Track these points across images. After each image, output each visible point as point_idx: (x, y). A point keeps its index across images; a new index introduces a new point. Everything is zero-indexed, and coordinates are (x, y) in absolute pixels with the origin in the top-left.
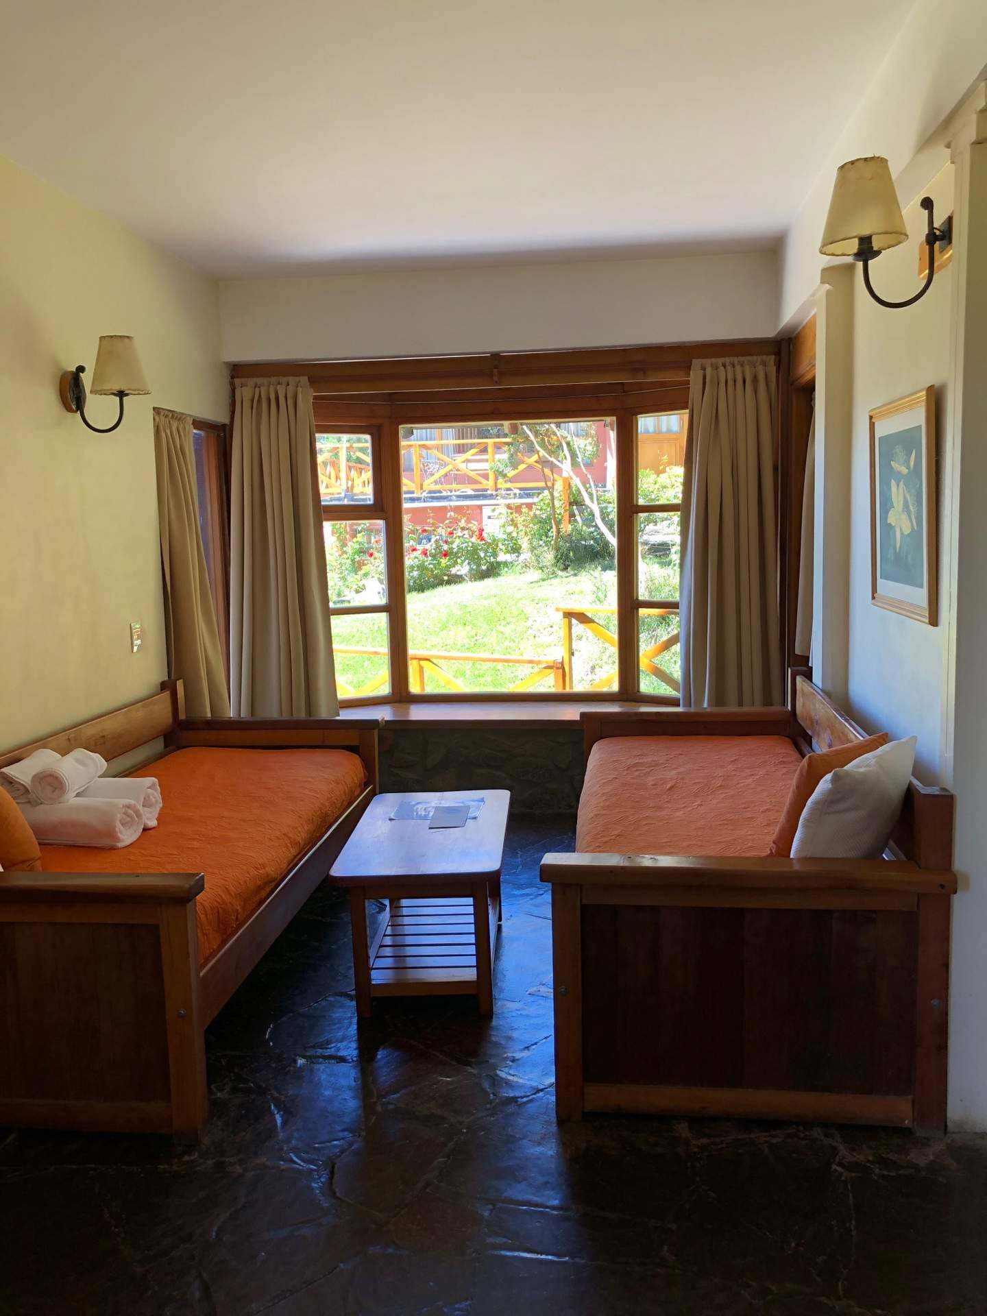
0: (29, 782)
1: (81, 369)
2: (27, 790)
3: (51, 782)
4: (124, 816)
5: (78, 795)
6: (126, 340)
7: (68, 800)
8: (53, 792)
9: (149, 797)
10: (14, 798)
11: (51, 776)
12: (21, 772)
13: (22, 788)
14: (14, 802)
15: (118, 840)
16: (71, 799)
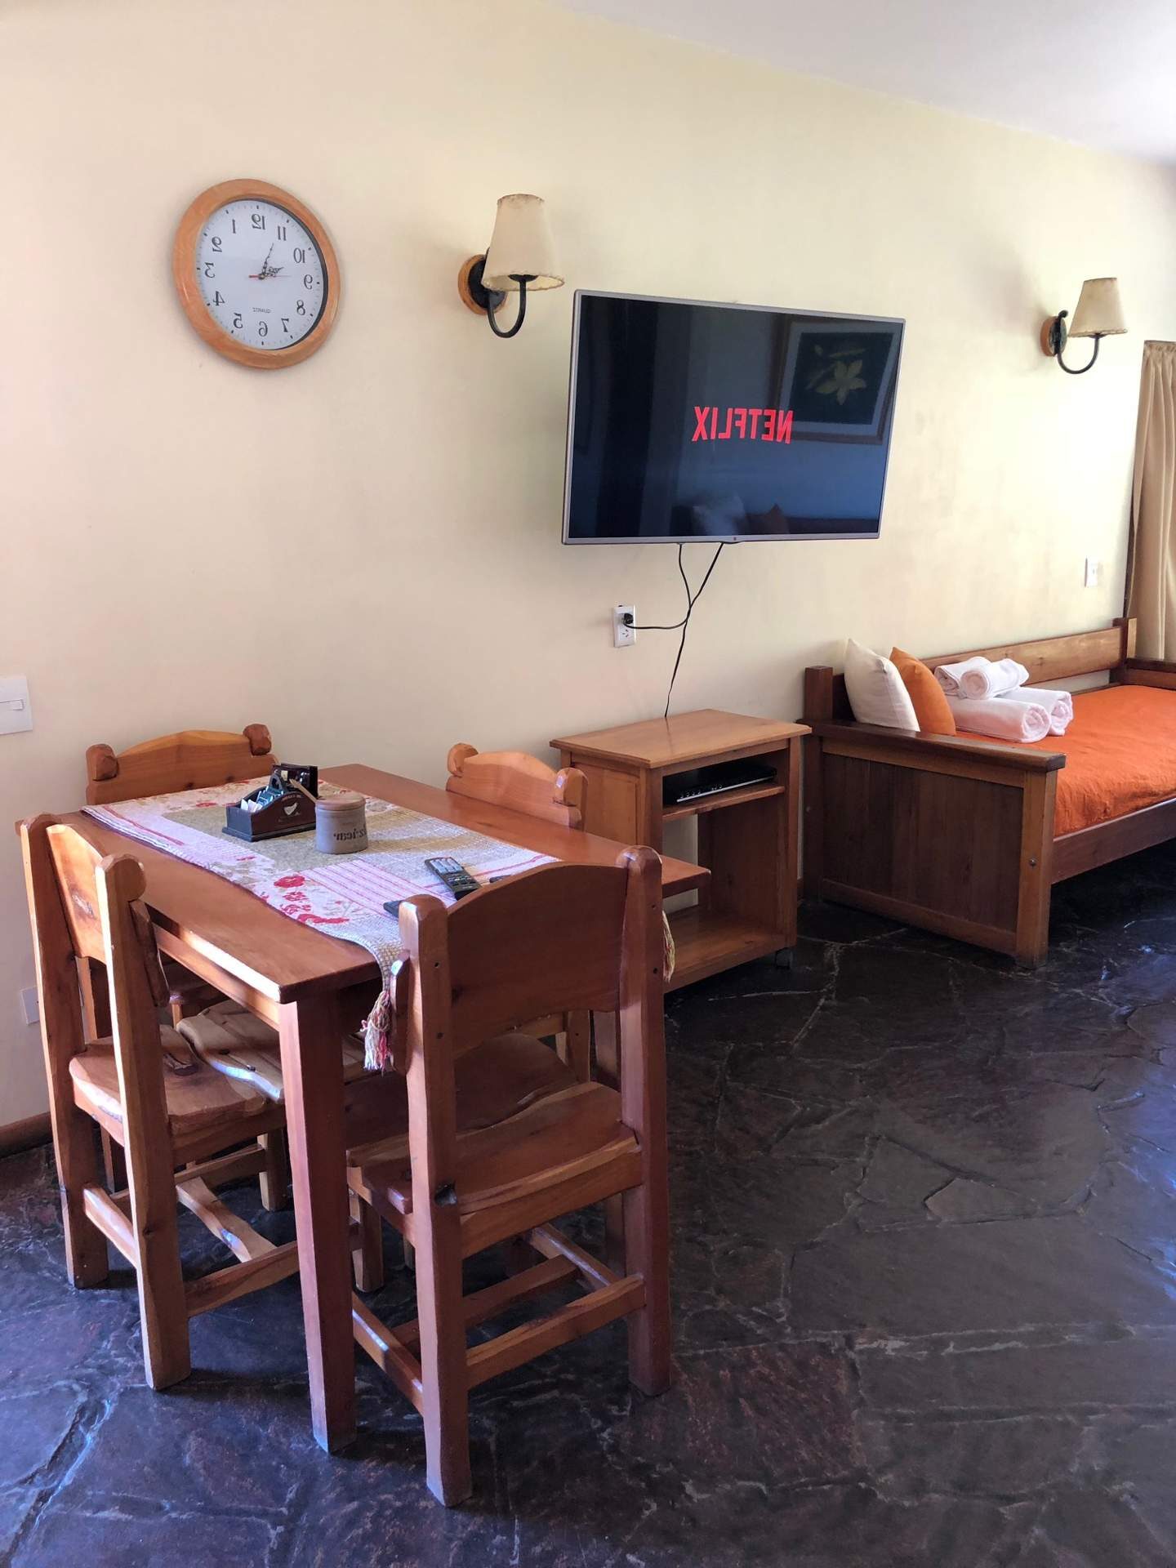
0: (959, 678)
1: (1064, 314)
2: (957, 686)
3: (977, 681)
4: (1032, 717)
5: (998, 696)
6: (1108, 282)
7: (988, 698)
8: (977, 689)
9: (1059, 707)
10: (944, 691)
11: (977, 675)
12: (955, 671)
13: (953, 683)
14: (943, 693)
15: (1022, 735)
16: (990, 697)
